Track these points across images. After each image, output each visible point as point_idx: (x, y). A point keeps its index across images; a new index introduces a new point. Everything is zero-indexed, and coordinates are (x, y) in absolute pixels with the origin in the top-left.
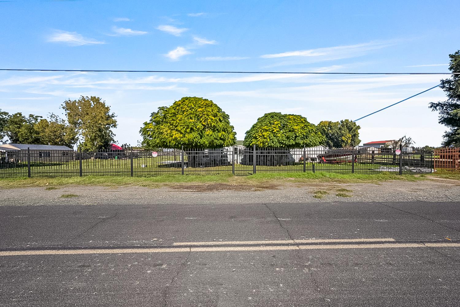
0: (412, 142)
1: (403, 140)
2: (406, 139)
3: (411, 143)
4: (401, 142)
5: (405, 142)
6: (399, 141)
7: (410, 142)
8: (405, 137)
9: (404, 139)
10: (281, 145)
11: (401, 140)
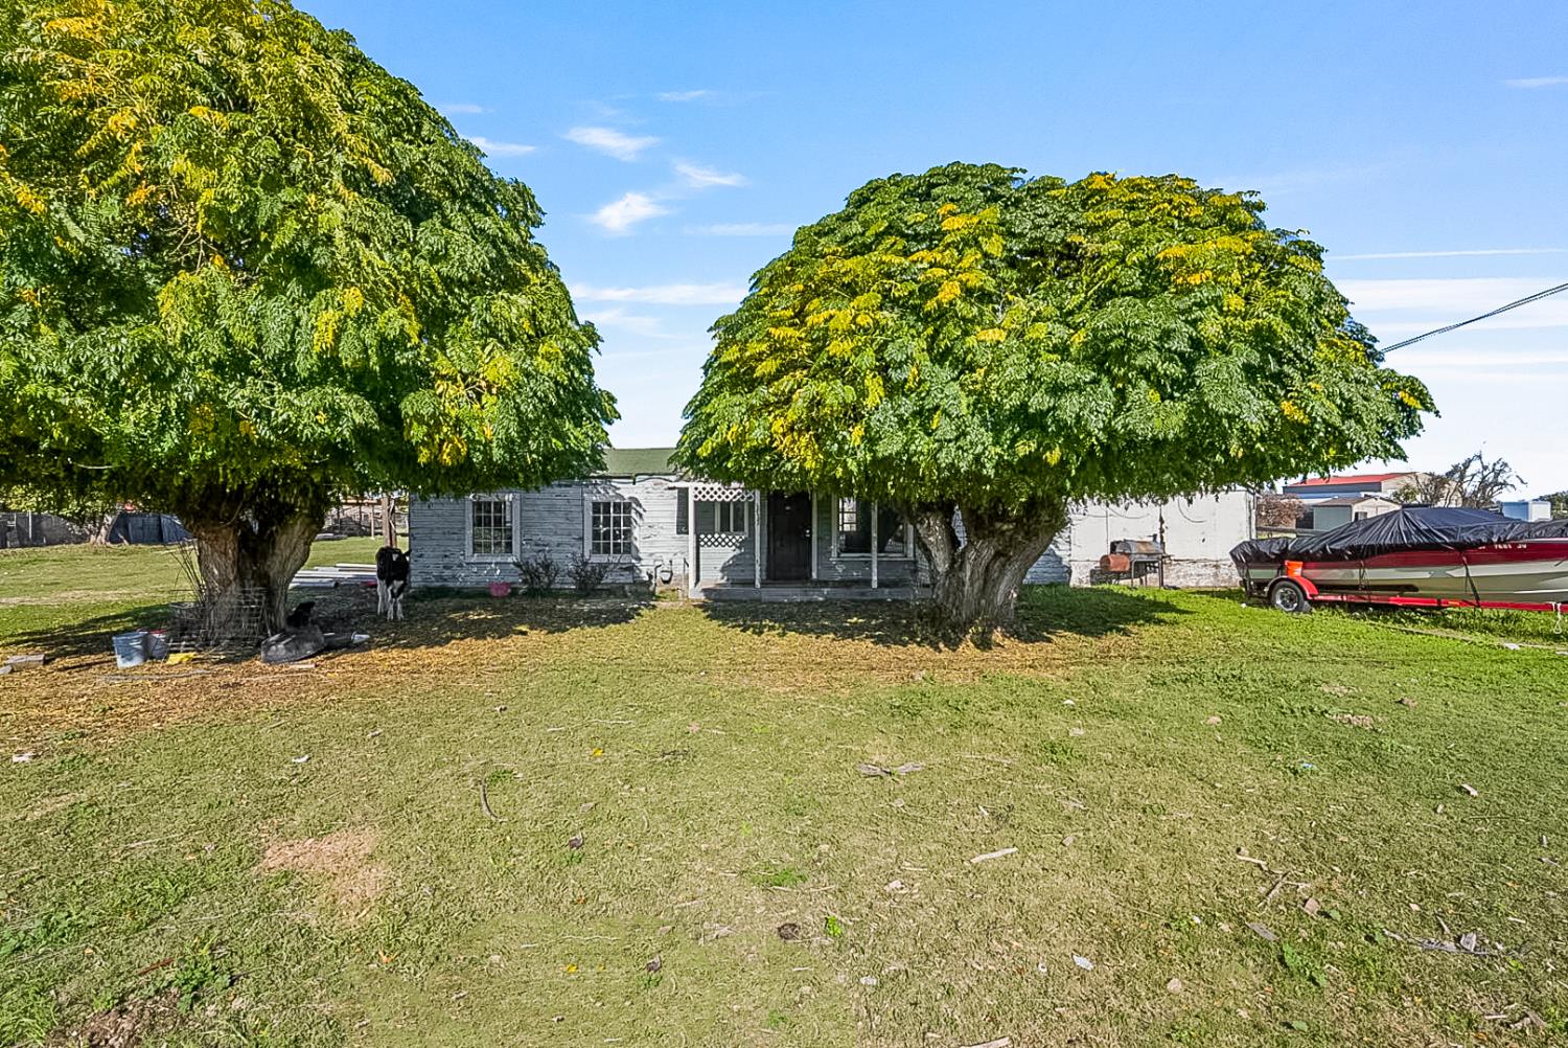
0: (1512, 480)
1: (1469, 472)
2: (1485, 468)
3: (1505, 484)
4: (1462, 477)
5: (1478, 479)
6: (1450, 474)
7: (1500, 480)
8: (1480, 457)
9: (1475, 467)
10: (1023, 449)
11: (1459, 472)
